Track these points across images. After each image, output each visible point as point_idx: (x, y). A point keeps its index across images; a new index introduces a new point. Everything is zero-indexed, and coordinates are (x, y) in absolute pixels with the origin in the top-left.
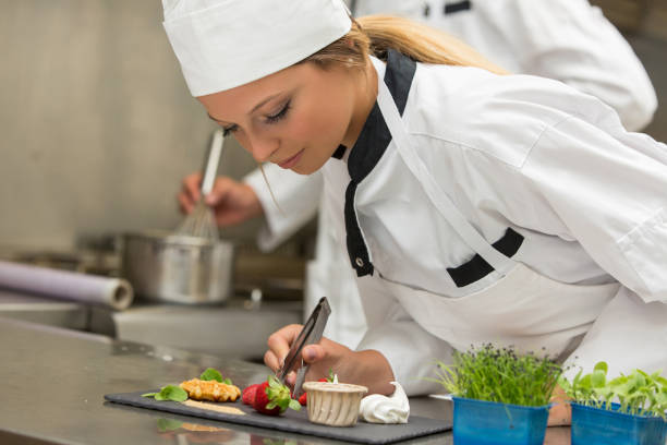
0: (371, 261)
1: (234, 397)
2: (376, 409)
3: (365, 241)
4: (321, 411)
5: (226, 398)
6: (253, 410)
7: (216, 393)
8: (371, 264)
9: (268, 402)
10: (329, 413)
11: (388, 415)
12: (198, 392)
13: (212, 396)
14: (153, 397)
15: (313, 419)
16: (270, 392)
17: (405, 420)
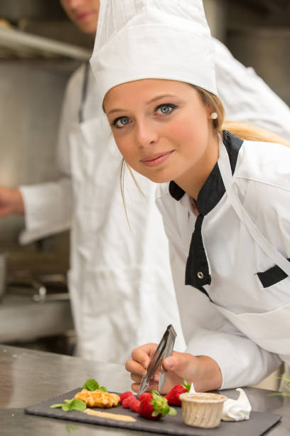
0: (210, 273)
1: (116, 403)
2: (230, 411)
3: (207, 258)
4: (196, 418)
5: (111, 405)
6: (137, 415)
7: (105, 402)
8: (210, 276)
9: (153, 410)
10: (203, 419)
11: (238, 415)
12: (92, 402)
13: (102, 404)
14: (60, 408)
15: (190, 423)
16: (155, 403)
17: (248, 417)
